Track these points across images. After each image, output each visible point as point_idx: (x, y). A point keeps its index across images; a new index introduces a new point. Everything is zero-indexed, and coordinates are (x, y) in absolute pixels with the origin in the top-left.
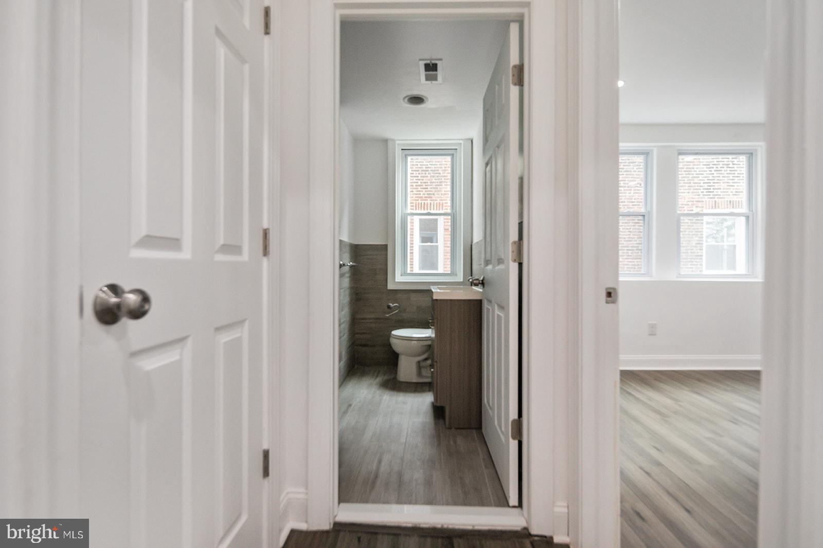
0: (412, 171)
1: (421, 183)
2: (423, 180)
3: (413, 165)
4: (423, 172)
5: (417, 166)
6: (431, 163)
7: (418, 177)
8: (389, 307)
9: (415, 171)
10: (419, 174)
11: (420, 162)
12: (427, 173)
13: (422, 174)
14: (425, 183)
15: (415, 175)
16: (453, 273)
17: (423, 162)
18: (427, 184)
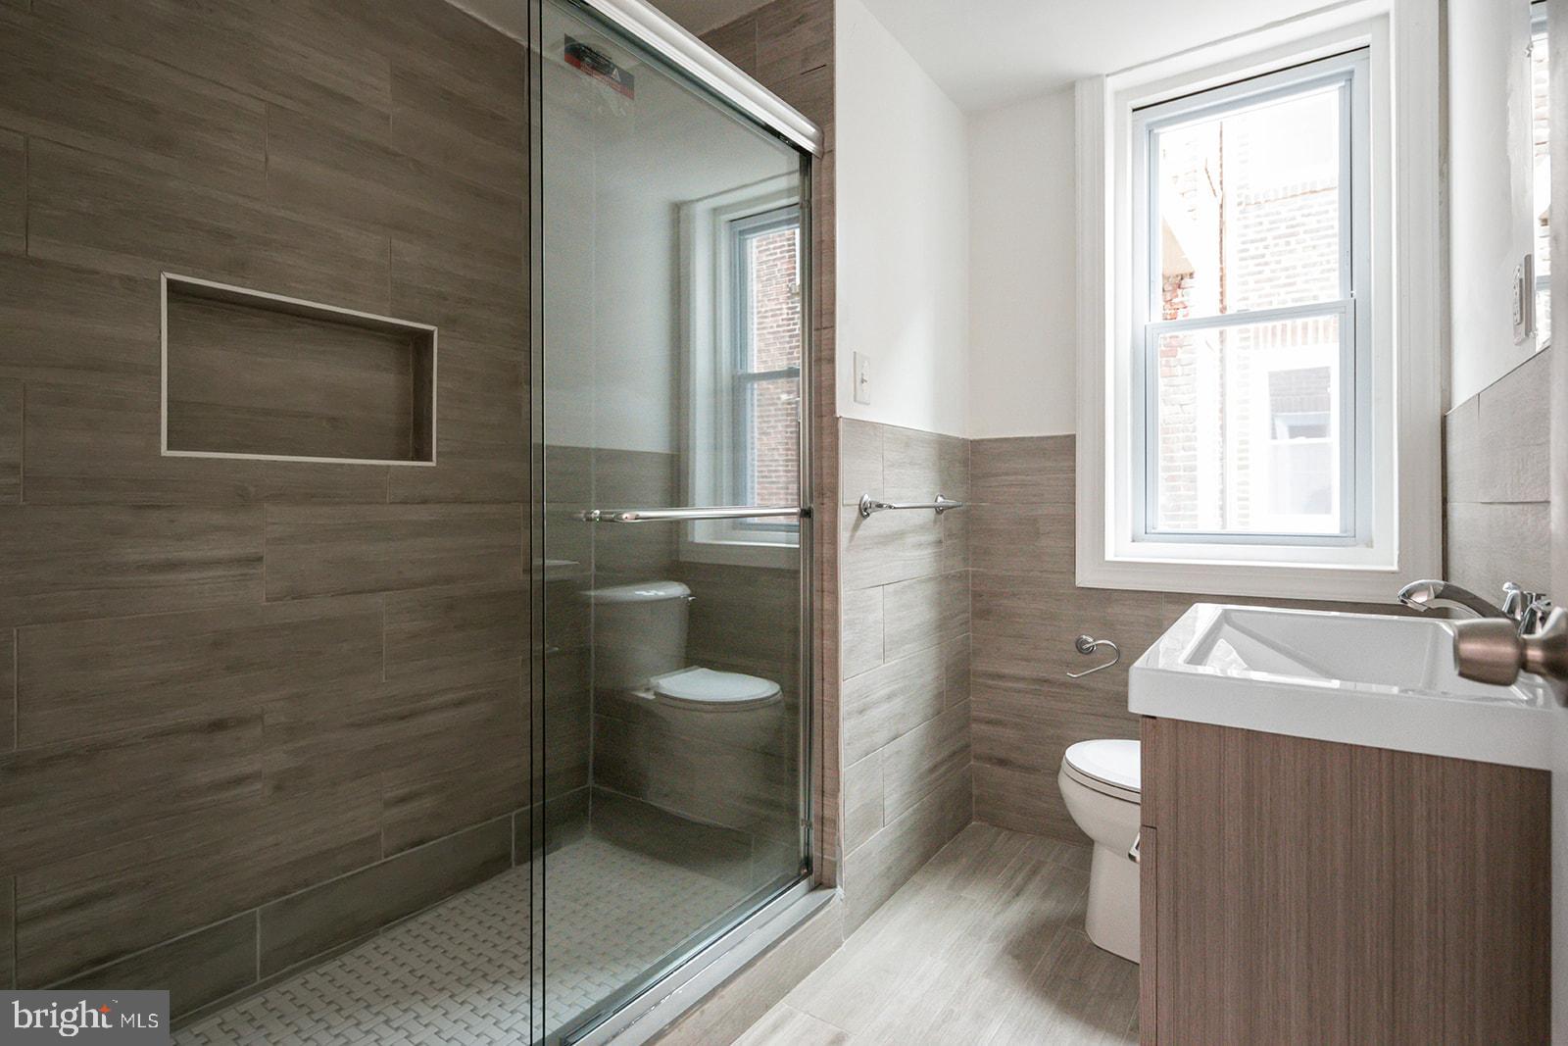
0: (1244, 243)
1: (1273, 271)
2: (1279, 262)
3: (1246, 227)
4: (1282, 241)
5: (1259, 228)
6: (1306, 212)
7: (1263, 256)
8: (1079, 645)
9: (1252, 242)
10: (1266, 247)
11: (1267, 215)
12: (1292, 240)
13: (1276, 245)
14: (1287, 269)
15: (1253, 252)
16: (1349, 537)
17: (1278, 213)
18: (1291, 272)
